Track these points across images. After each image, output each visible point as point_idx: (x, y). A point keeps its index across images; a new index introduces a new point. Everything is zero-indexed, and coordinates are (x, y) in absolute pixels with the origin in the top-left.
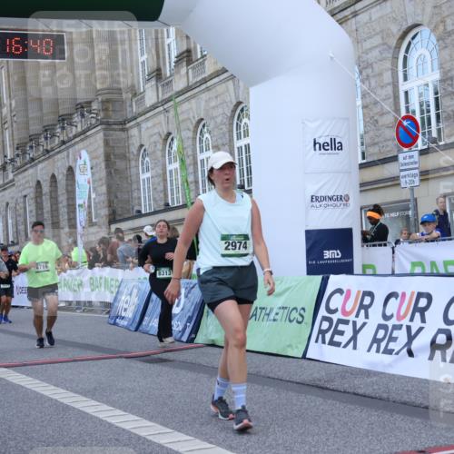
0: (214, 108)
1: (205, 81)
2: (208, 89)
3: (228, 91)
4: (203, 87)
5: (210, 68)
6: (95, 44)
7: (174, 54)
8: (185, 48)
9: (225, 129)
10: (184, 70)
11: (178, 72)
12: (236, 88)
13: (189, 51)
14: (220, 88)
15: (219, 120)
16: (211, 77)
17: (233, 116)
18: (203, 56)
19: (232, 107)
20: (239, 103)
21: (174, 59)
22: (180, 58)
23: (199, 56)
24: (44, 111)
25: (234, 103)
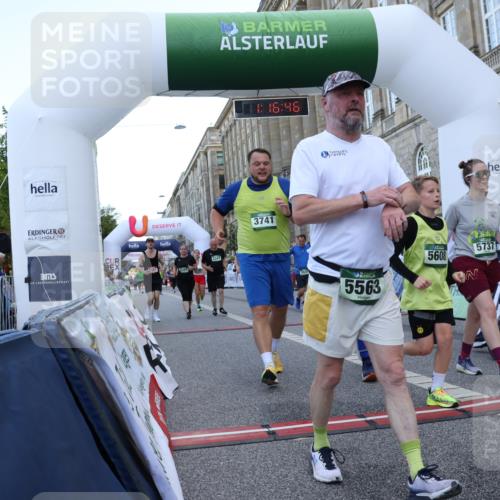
0: (401, 149)
1: (394, 130)
2: (397, 136)
3: (411, 136)
4: (394, 134)
5: (398, 121)
6: (317, 109)
7: (372, 112)
8: (379, 108)
9: (410, 163)
10: (379, 123)
11: (375, 125)
12: (418, 134)
13: (382, 110)
14: (406, 135)
15: (405, 157)
16: (399, 127)
17: (415, 154)
18: (393, 113)
19: (414, 147)
20: (420, 144)
21: (371, 117)
22: (376, 116)
23: (390, 113)
24: (283, 157)
25: (416, 144)
